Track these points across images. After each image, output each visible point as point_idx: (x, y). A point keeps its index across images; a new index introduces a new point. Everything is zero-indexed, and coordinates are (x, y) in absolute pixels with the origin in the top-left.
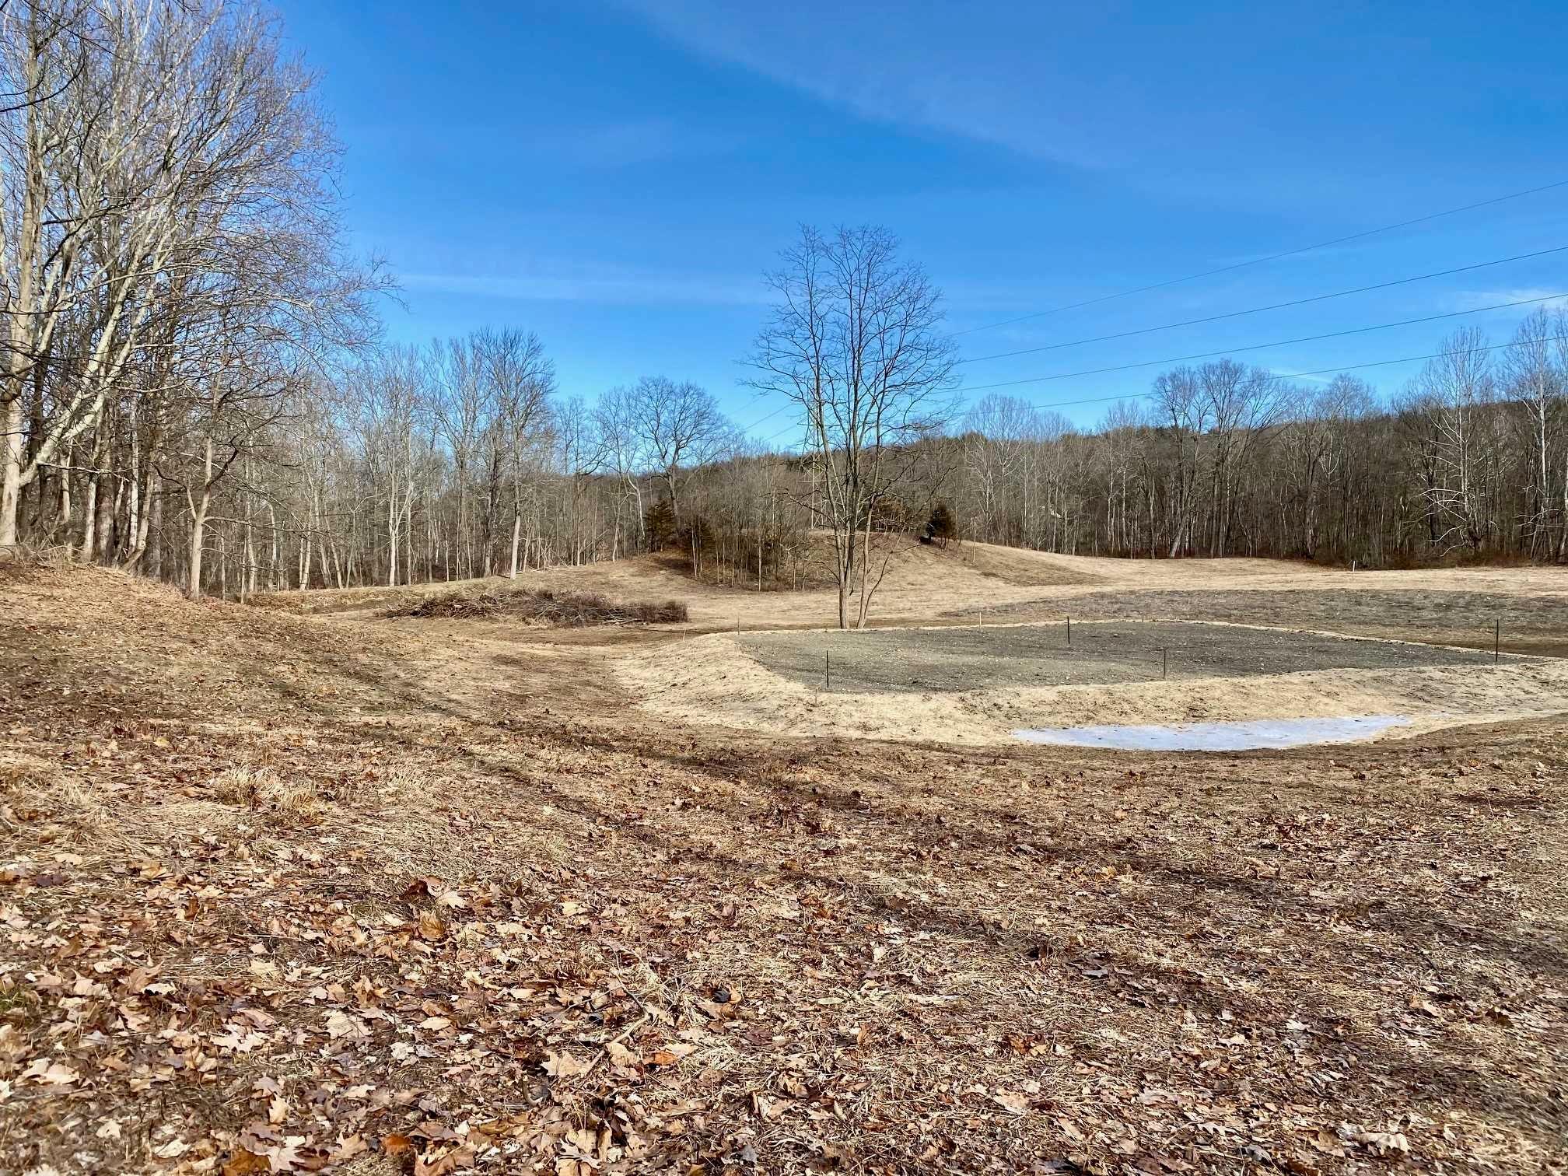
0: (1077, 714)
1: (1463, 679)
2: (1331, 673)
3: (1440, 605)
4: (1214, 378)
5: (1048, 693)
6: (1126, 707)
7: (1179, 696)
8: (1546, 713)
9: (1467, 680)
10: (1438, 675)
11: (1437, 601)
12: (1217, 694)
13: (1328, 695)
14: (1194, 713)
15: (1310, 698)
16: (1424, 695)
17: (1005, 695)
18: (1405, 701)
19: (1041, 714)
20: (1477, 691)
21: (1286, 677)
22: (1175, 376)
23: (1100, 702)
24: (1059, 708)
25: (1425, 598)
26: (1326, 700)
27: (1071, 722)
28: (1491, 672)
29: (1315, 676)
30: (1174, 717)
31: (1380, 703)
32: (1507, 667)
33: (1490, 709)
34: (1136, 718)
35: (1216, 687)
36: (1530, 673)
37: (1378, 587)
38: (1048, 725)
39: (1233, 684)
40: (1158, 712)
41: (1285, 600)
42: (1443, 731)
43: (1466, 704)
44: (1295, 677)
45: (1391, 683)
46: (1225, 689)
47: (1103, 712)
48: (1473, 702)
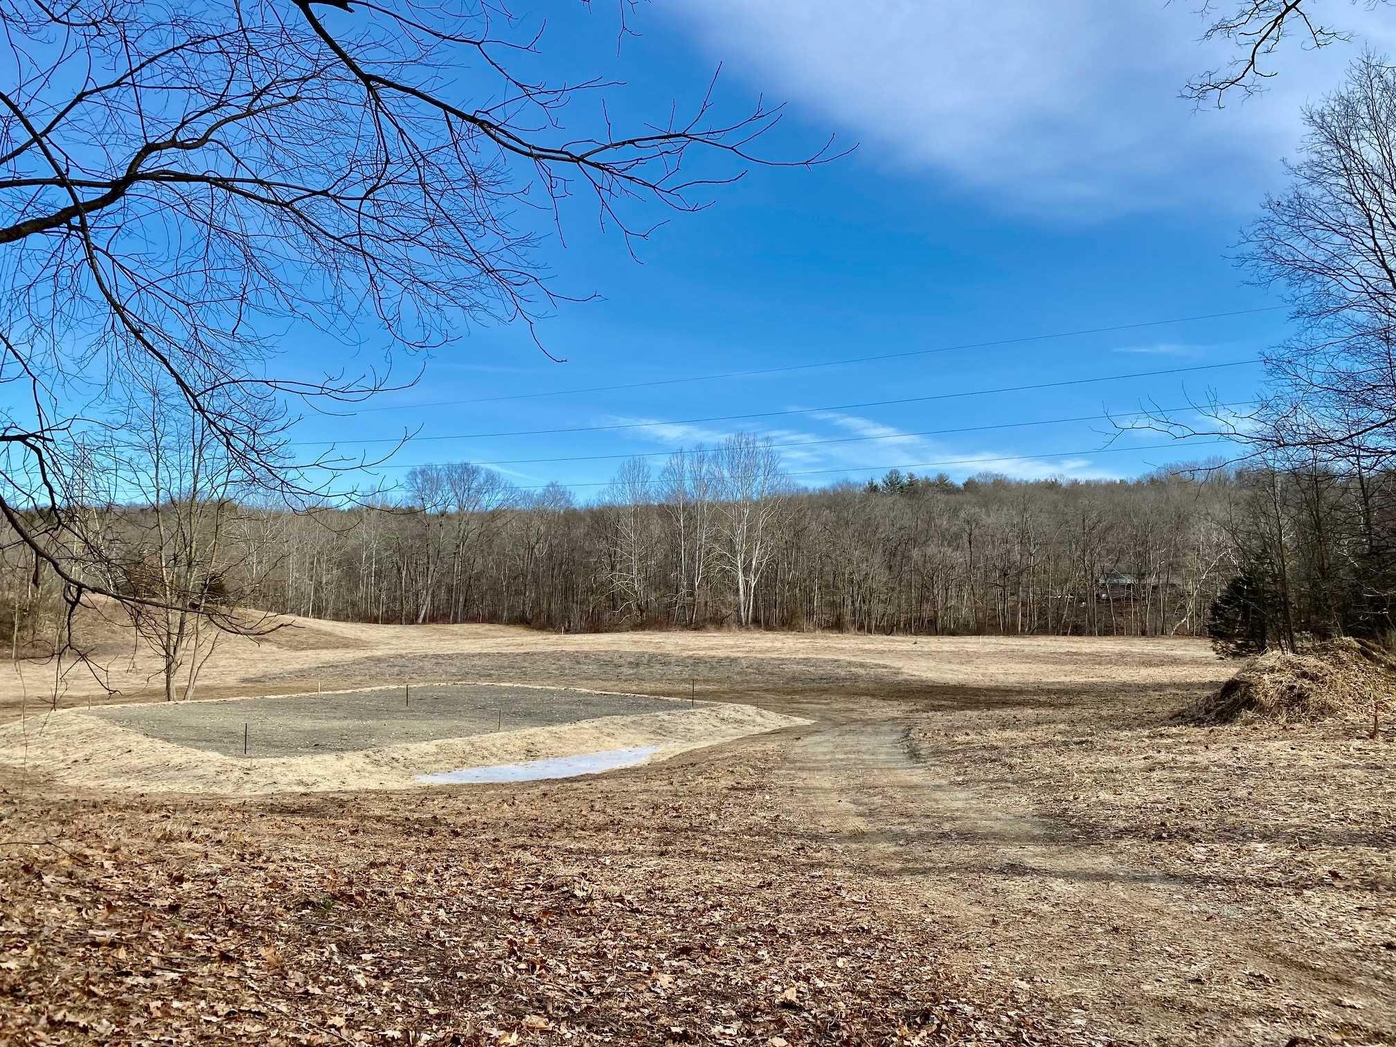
0: (455, 761)
1: (679, 719)
2: (606, 719)
3: (632, 663)
4: (456, 476)
5: (430, 747)
6: (486, 753)
7: (518, 743)
8: (729, 739)
9: (683, 720)
10: (667, 718)
11: (629, 660)
12: (541, 739)
13: (608, 735)
14: (531, 754)
15: (598, 738)
16: (661, 732)
17: (397, 750)
18: (652, 736)
19: (428, 763)
20: (689, 727)
21: (579, 724)
22: (424, 471)
23: (467, 750)
24: (440, 757)
25: (621, 657)
26: (609, 739)
27: (452, 767)
28: (693, 714)
29: (597, 722)
30: (519, 757)
31: (639, 739)
32: (701, 710)
33: (698, 738)
34: (495, 760)
35: (540, 734)
36: (714, 714)
37: (586, 648)
38: (436, 771)
39: (549, 732)
40: (506, 755)
41: (525, 661)
42: (682, 754)
43: (685, 736)
44: (584, 724)
45: (642, 725)
46: (547, 735)
47: (471, 758)
48: (688, 735)
